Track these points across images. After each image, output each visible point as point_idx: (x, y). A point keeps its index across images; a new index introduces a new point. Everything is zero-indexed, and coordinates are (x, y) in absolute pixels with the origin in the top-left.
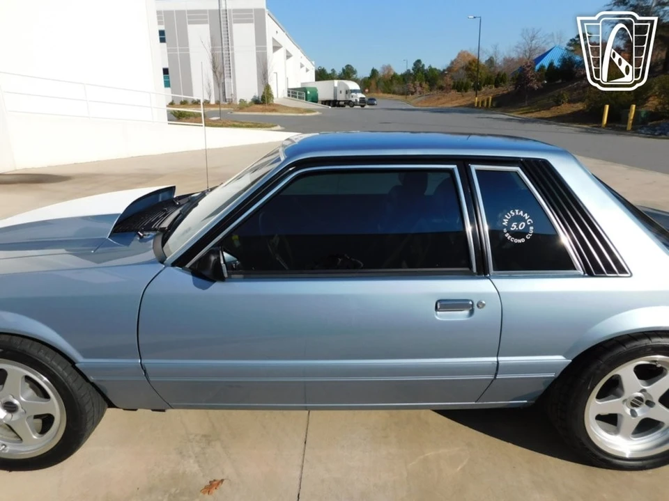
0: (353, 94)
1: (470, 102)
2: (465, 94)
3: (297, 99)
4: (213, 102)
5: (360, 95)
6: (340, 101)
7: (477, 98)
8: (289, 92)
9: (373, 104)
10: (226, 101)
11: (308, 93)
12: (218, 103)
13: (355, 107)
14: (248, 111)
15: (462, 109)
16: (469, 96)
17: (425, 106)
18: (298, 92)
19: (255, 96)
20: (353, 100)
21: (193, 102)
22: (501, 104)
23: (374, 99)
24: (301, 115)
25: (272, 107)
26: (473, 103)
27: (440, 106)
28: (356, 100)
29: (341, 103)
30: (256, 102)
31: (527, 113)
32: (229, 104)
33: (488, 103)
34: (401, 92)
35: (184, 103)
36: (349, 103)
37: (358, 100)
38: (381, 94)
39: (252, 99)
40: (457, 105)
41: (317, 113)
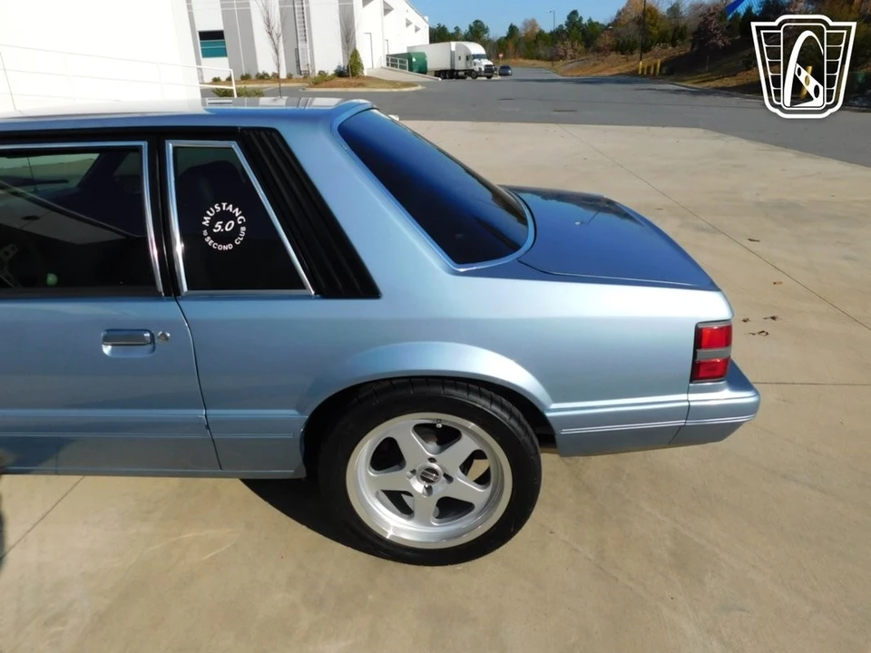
0: (476, 60)
1: (634, 68)
2: (629, 57)
3: (398, 69)
4: (283, 75)
5: (486, 62)
6: (458, 71)
7: (641, 63)
8: (387, 59)
9: (507, 75)
10: (301, 74)
11: (414, 60)
12: (290, 77)
13: (479, 78)
14: (326, 87)
15: (621, 78)
16: (634, 60)
17: (575, 75)
18: (398, 59)
19: (339, 67)
20: (477, 68)
21: (257, 76)
22: (674, 70)
23: (508, 68)
24: (396, 90)
25: (358, 81)
26: (637, 71)
27: (595, 75)
28: (480, 69)
29: (461, 73)
30: (340, 74)
31: (704, 81)
32: (305, 77)
33: (655, 69)
34: (549, 56)
35: (245, 78)
36: (470, 73)
37: (483, 69)
38: (521, 60)
39: (336, 71)
40: (617, 72)
41: (420, 88)
